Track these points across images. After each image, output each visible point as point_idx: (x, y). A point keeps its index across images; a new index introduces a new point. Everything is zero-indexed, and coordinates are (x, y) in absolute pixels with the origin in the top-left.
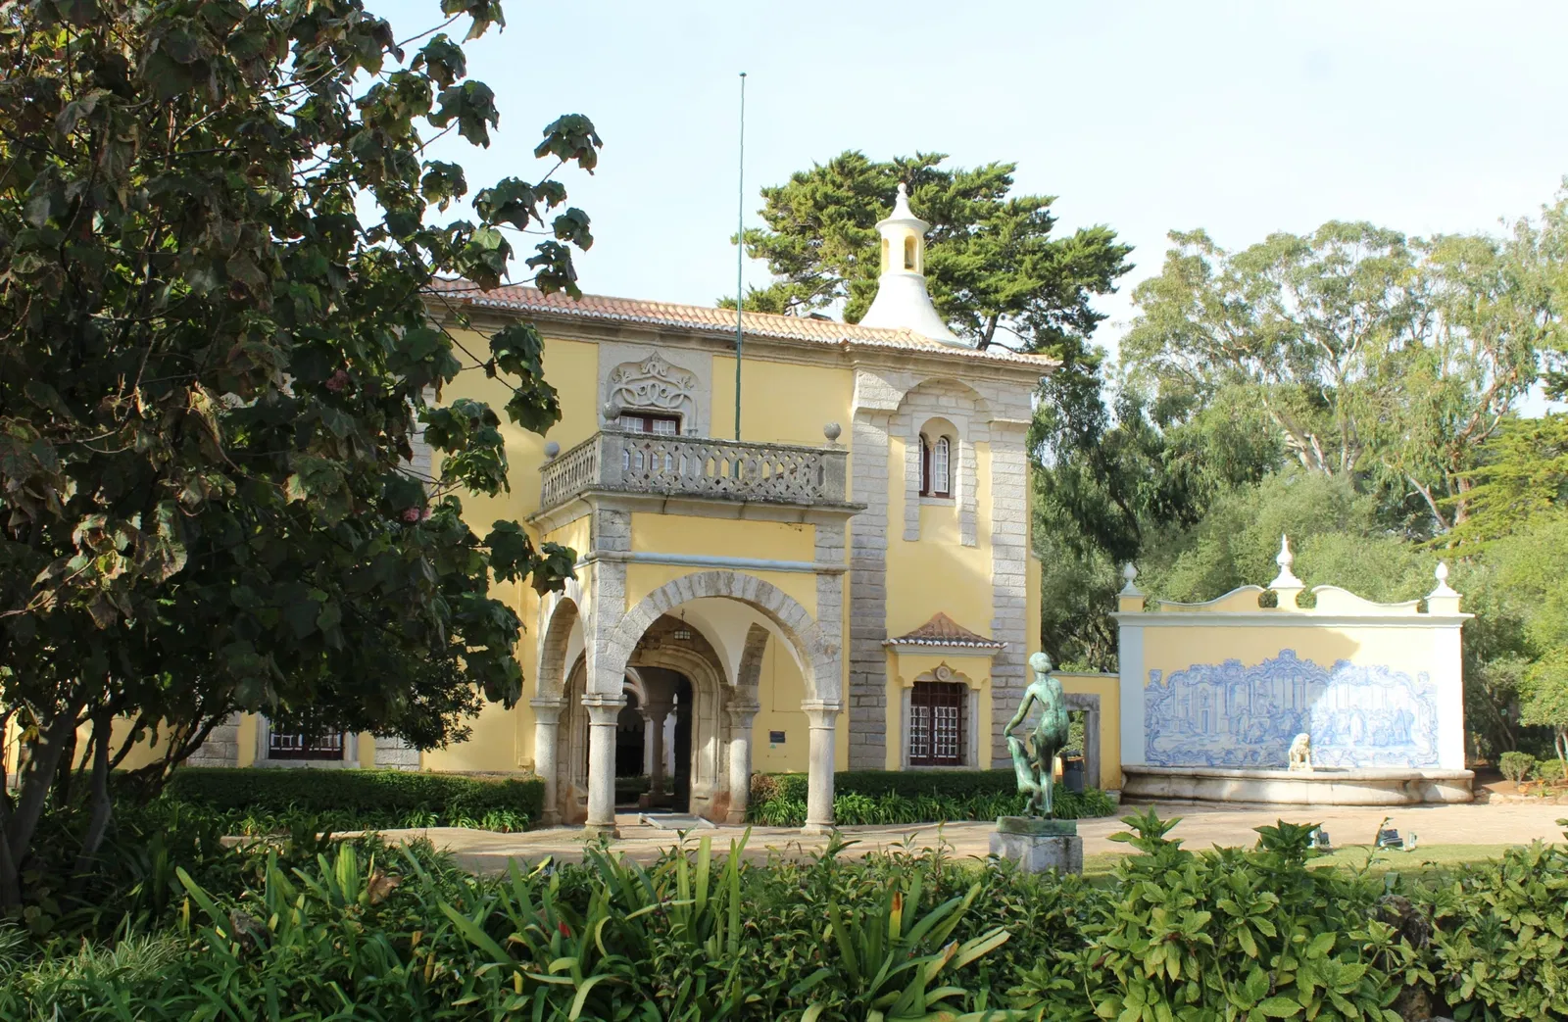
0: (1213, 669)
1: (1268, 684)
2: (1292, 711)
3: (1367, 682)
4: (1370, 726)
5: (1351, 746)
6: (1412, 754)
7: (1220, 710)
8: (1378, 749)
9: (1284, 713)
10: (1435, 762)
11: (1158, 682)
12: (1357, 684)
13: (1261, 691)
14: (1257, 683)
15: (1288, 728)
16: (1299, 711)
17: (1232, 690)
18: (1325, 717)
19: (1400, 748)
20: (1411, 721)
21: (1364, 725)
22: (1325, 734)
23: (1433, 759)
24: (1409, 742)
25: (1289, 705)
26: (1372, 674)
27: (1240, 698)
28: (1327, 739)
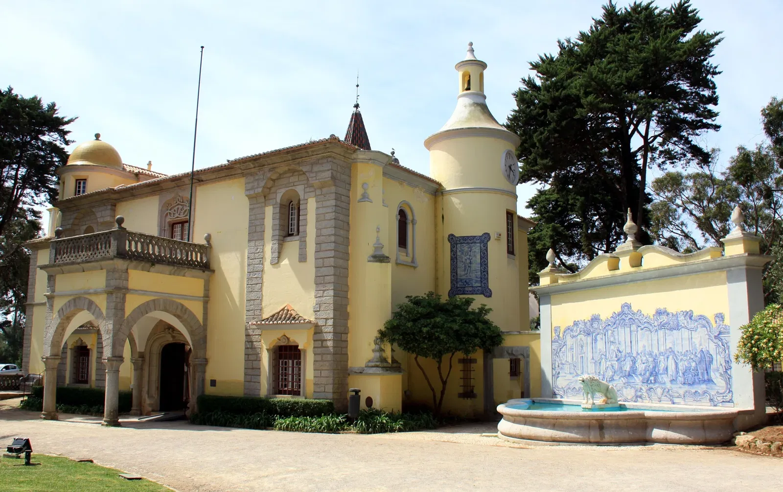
0: (585, 323)
1: (616, 333)
2: (630, 355)
3: (677, 327)
4: (682, 366)
5: (668, 385)
6: (713, 393)
7: (590, 355)
8: (686, 388)
9: (625, 356)
10: (731, 401)
11: (558, 336)
12: (671, 329)
13: (612, 339)
14: (610, 332)
15: (628, 369)
16: (634, 355)
17: (596, 340)
18: (651, 359)
19: (703, 387)
20: (711, 362)
21: (676, 364)
22: (651, 374)
23: (728, 398)
24: (710, 381)
25: (628, 351)
26: (681, 318)
27: (600, 345)
28: (652, 378)
